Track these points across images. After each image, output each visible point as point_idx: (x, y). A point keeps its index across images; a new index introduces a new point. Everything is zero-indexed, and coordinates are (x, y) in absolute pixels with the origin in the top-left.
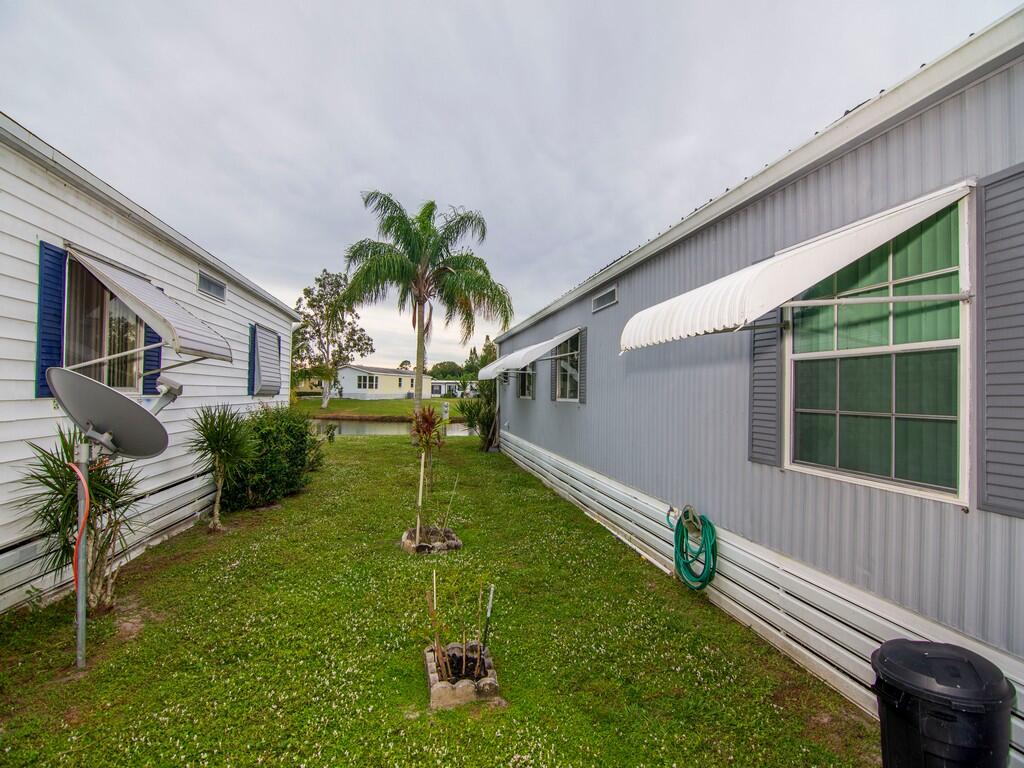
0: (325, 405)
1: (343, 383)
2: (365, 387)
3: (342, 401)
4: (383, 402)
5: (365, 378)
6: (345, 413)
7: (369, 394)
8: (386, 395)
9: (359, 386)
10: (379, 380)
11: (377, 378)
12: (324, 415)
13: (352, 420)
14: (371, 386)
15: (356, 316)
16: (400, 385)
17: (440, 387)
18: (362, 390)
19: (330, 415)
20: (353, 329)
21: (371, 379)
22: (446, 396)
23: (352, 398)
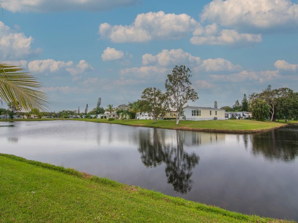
0: (177, 123)
1: (185, 114)
2: (195, 115)
3: (185, 121)
4: (203, 122)
5: (195, 111)
6: (186, 127)
7: (197, 118)
8: (204, 119)
9: (193, 115)
10: (201, 111)
11: (200, 111)
12: (176, 128)
13: (189, 130)
14: (198, 115)
15: (190, 83)
16: (211, 114)
17: (228, 115)
18: (194, 117)
19: (179, 128)
20: (189, 89)
21: (198, 112)
22: (231, 119)
23: (190, 120)
